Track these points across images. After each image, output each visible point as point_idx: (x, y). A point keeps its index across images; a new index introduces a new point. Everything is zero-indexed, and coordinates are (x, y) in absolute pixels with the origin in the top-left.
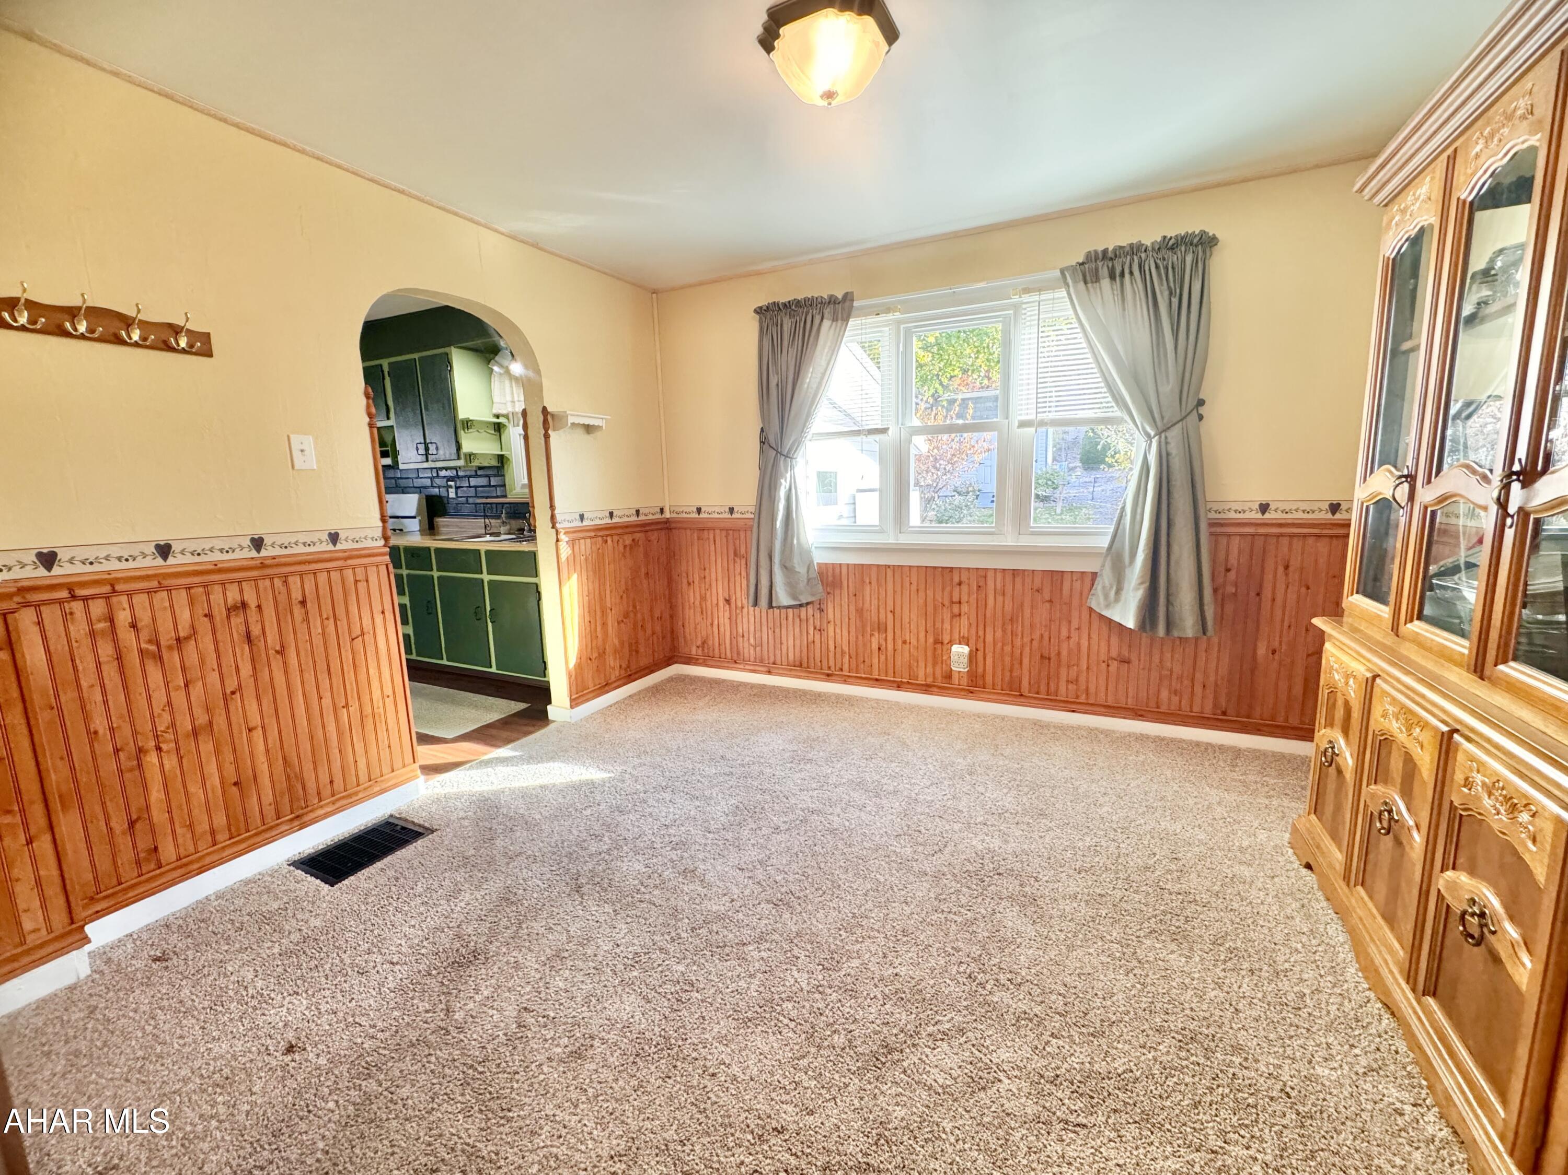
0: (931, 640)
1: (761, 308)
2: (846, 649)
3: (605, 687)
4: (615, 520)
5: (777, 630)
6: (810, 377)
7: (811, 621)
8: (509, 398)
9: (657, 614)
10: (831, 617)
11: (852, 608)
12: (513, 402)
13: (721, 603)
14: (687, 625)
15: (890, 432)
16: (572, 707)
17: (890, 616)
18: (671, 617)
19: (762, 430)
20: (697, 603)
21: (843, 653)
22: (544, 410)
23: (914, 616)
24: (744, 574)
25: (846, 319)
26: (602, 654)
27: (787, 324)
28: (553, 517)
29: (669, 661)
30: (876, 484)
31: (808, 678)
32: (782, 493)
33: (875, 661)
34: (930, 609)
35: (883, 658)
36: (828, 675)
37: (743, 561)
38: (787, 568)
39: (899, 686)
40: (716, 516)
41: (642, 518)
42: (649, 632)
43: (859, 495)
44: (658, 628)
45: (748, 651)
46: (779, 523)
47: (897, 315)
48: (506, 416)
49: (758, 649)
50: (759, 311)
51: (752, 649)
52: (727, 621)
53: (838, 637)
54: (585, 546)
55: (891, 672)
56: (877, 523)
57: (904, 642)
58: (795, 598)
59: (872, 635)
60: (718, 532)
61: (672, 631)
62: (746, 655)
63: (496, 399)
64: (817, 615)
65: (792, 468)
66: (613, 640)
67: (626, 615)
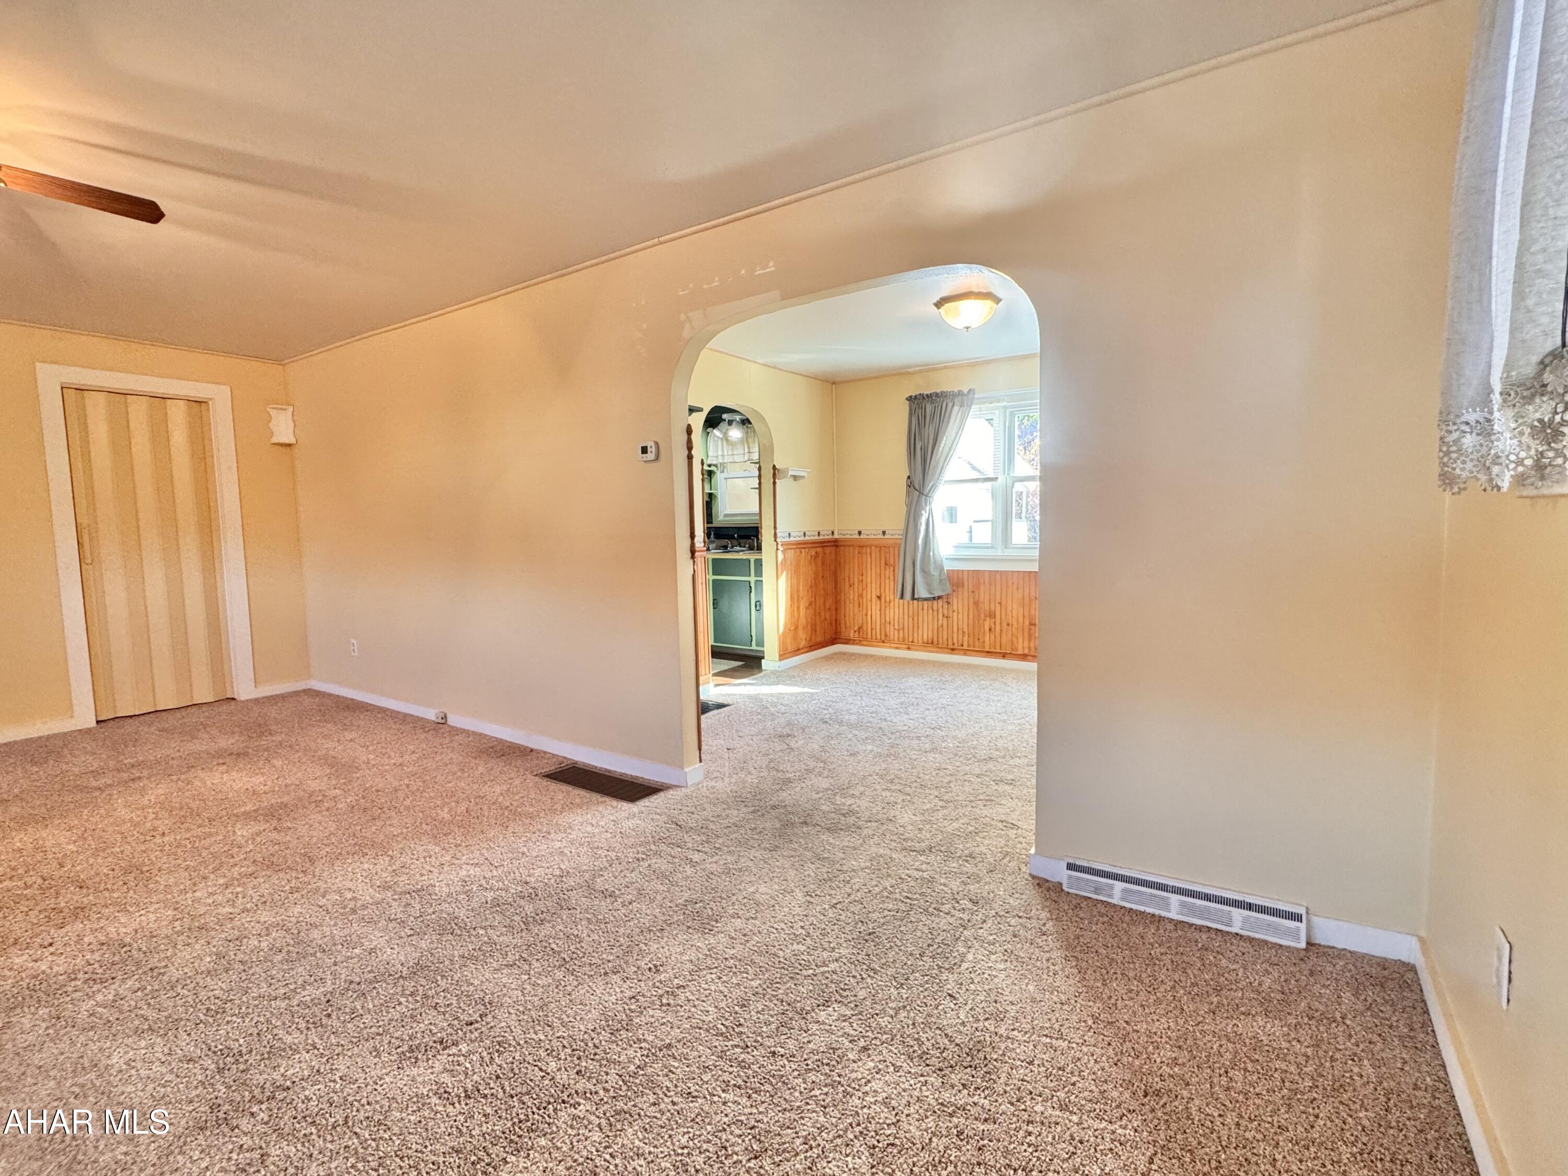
0: (1027, 623)
1: (911, 397)
2: (966, 631)
3: (797, 651)
4: (807, 538)
5: (916, 618)
6: (943, 444)
7: (941, 610)
8: (720, 453)
9: (828, 606)
10: (955, 608)
11: (971, 600)
12: (723, 456)
13: (874, 598)
14: (847, 616)
15: (999, 480)
16: (780, 660)
17: (998, 606)
18: (836, 609)
19: (909, 477)
20: (856, 599)
21: (964, 633)
22: (774, 466)
23: (1015, 606)
24: (892, 577)
25: (970, 406)
26: (796, 628)
27: (929, 408)
28: (775, 534)
29: (833, 641)
30: (989, 516)
31: (937, 652)
32: (923, 520)
33: (987, 638)
34: (1027, 601)
35: (993, 637)
36: (953, 650)
37: (892, 569)
38: (925, 572)
39: (1004, 656)
40: (873, 537)
41: (821, 537)
42: (823, 618)
43: (975, 526)
44: (828, 616)
45: (894, 635)
46: (920, 542)
47: (1005, 404)
48: (716, 466)
49: (901, 632)
50: (910, 399)
51: (896, 632)
52: (878, 613)
53: (960, 622)
54: (791, 553)
55: (998, 647)
56: (990, 541)
57: (1008, 625)
58: (931, 593)
59: (985, 620)
60: (873, 548)
61: (836, 620)
62: (892, 638)
63: (710, 454)
64: (945, 606)
65: (930, 504)
66: (803, 621)
67: (810, 604)
